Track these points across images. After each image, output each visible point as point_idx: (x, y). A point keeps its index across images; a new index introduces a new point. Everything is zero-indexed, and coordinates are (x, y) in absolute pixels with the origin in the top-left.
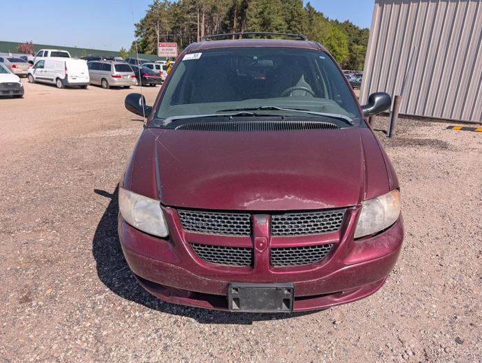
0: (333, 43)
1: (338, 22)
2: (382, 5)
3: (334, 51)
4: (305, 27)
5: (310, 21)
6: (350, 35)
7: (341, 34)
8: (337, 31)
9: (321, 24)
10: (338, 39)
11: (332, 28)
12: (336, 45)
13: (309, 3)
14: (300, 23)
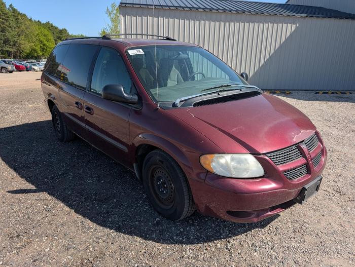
0: (42, 39)
1: (40, 23)
2: (124, 16)
3: (44, 45)
4: (13, 24)
5: (16, 20)
6: (53, 33)
7: (47, 32)
8: (43, 29)
9: (28, 23)
10: (45, 36)
11: (38, 27)
12: (44, 41)
13: (11, 6)
14: (7, 20)
